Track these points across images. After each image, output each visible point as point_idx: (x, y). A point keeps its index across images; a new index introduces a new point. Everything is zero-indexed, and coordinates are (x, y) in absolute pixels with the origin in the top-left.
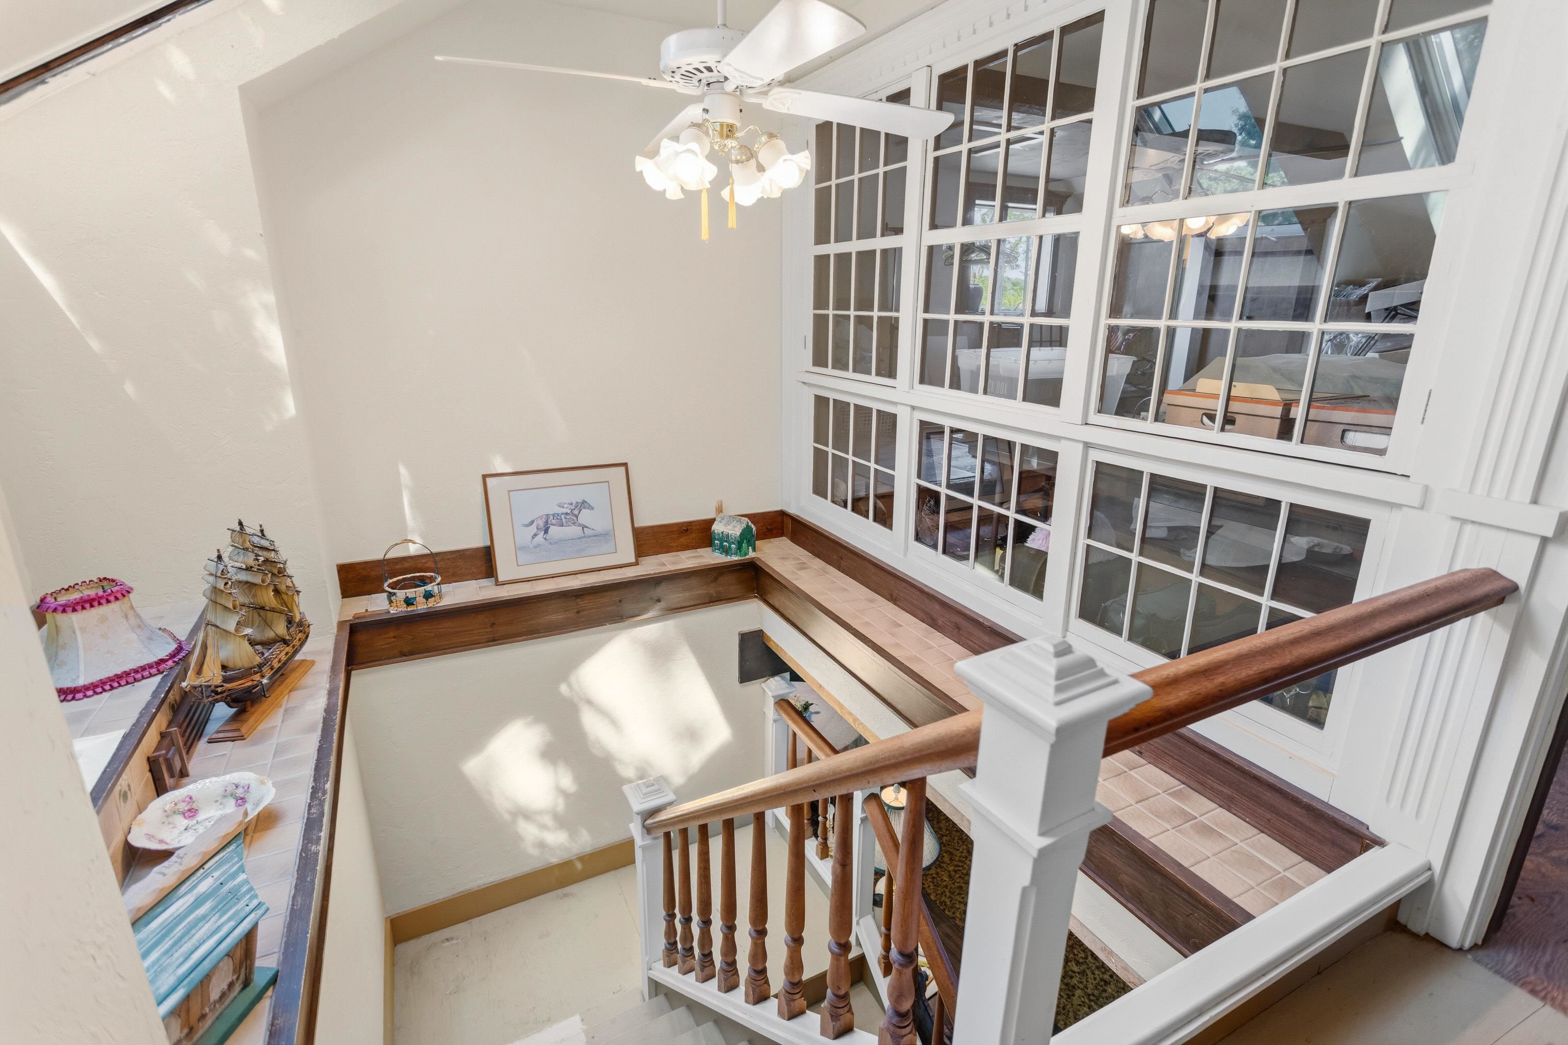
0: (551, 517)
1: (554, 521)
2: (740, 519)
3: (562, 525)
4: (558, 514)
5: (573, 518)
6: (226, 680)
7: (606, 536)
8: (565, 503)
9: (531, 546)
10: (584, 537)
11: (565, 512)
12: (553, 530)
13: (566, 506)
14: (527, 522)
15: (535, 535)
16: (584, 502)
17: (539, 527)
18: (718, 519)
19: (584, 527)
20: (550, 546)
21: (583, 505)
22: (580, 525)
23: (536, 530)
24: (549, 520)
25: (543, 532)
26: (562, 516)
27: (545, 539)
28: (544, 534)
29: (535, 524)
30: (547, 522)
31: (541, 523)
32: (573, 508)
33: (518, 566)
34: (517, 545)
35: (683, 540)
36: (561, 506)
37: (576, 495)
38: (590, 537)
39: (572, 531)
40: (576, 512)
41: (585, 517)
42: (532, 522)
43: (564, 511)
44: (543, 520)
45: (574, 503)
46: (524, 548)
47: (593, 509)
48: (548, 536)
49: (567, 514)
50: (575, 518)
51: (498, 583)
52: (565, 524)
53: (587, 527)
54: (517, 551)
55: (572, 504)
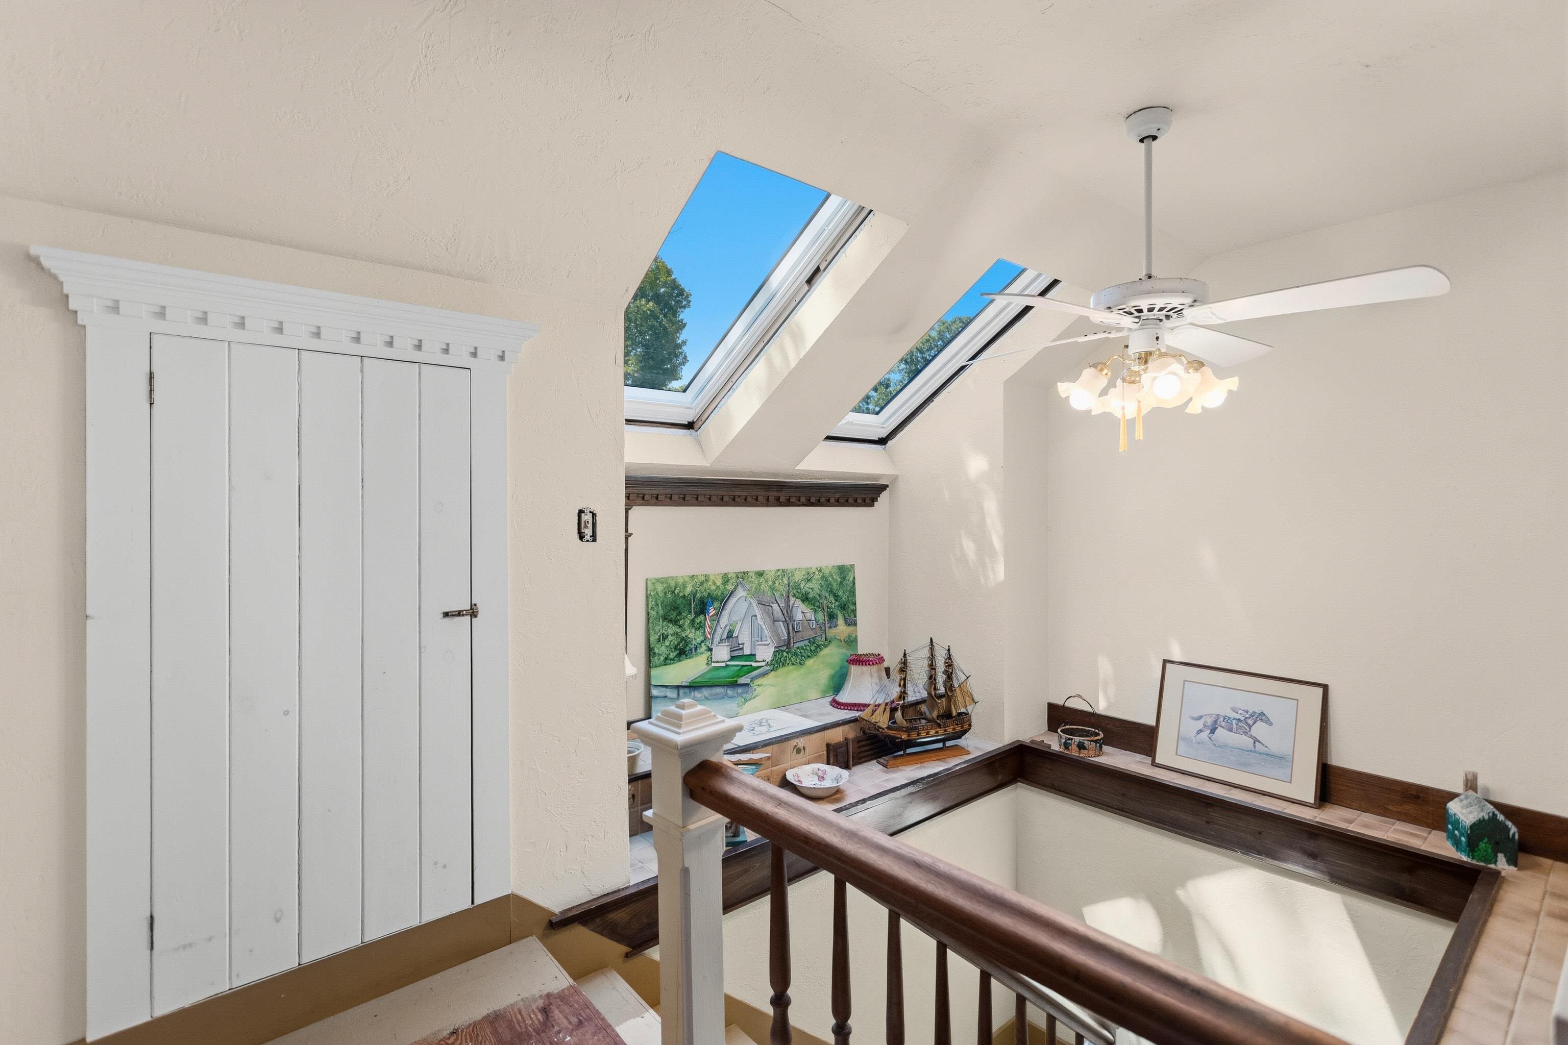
0: (1222, 719)
1: (1223, 724)
2: (1484, 805)
3: (1231, 730)
4: (1229, 718)
5: (1245, 726)
6: (889, 728)
7: (1282, 760)
8: (1240, 709)
9: (1194, 741)
10: (1254, 752)
11: (1238, 718)
12: (1220, 731)
13: (1240, 712)
14: (1196, 716)
15: (1200, 731)
16: (1262, 714)
17: (1206, 724)
18: (1462, 797)
19: (1256, 740)
20: (1214, 748)
21: (1261, 717)
22: (1251, 737)
23: (1203, 726)
24: (1219, 721)
25: (1209, 730)
26: (1234, 722)
27: (1210, 738)
28: (1210, 733)
29: (1202, 721)
30: (1215, 722)
31: (1210, 721)
32: (1247, 716)
33: (1176, 754)
34: (1180, 735)
35: (1410, 808)
36: (1234, 710)
37: (1255, 704)
38: (1260, 753)
39: (1243, 740)
40: (1250, 722)
41: (1259, 730)
42: (1200, 717)
43: (1238, 716)
44: (1213, 719)
45: (1251, 711)
46: (1187, 740)
47: (1271, 724)
48: (1214, 737)
49: (1239, 720)
50: (1247, 728)
51: (1154, 764)
52: (1234, 730)
53: (1260, 742)
54: (1180, 741)
55: (1247, 712)
